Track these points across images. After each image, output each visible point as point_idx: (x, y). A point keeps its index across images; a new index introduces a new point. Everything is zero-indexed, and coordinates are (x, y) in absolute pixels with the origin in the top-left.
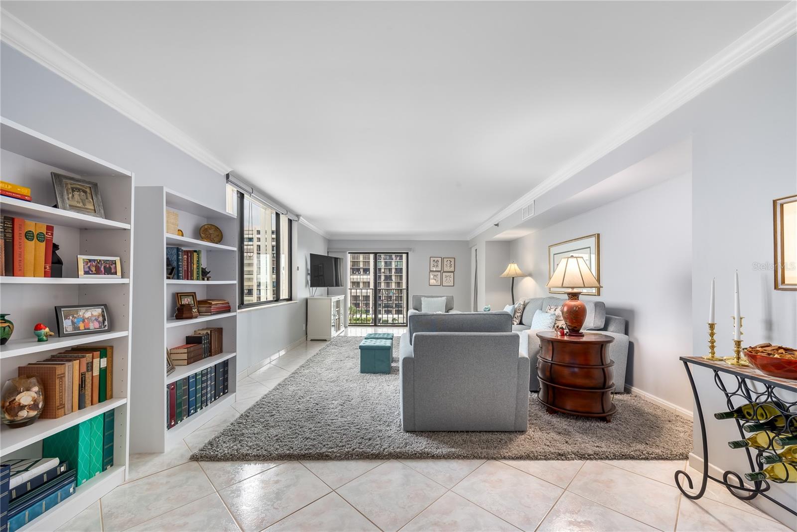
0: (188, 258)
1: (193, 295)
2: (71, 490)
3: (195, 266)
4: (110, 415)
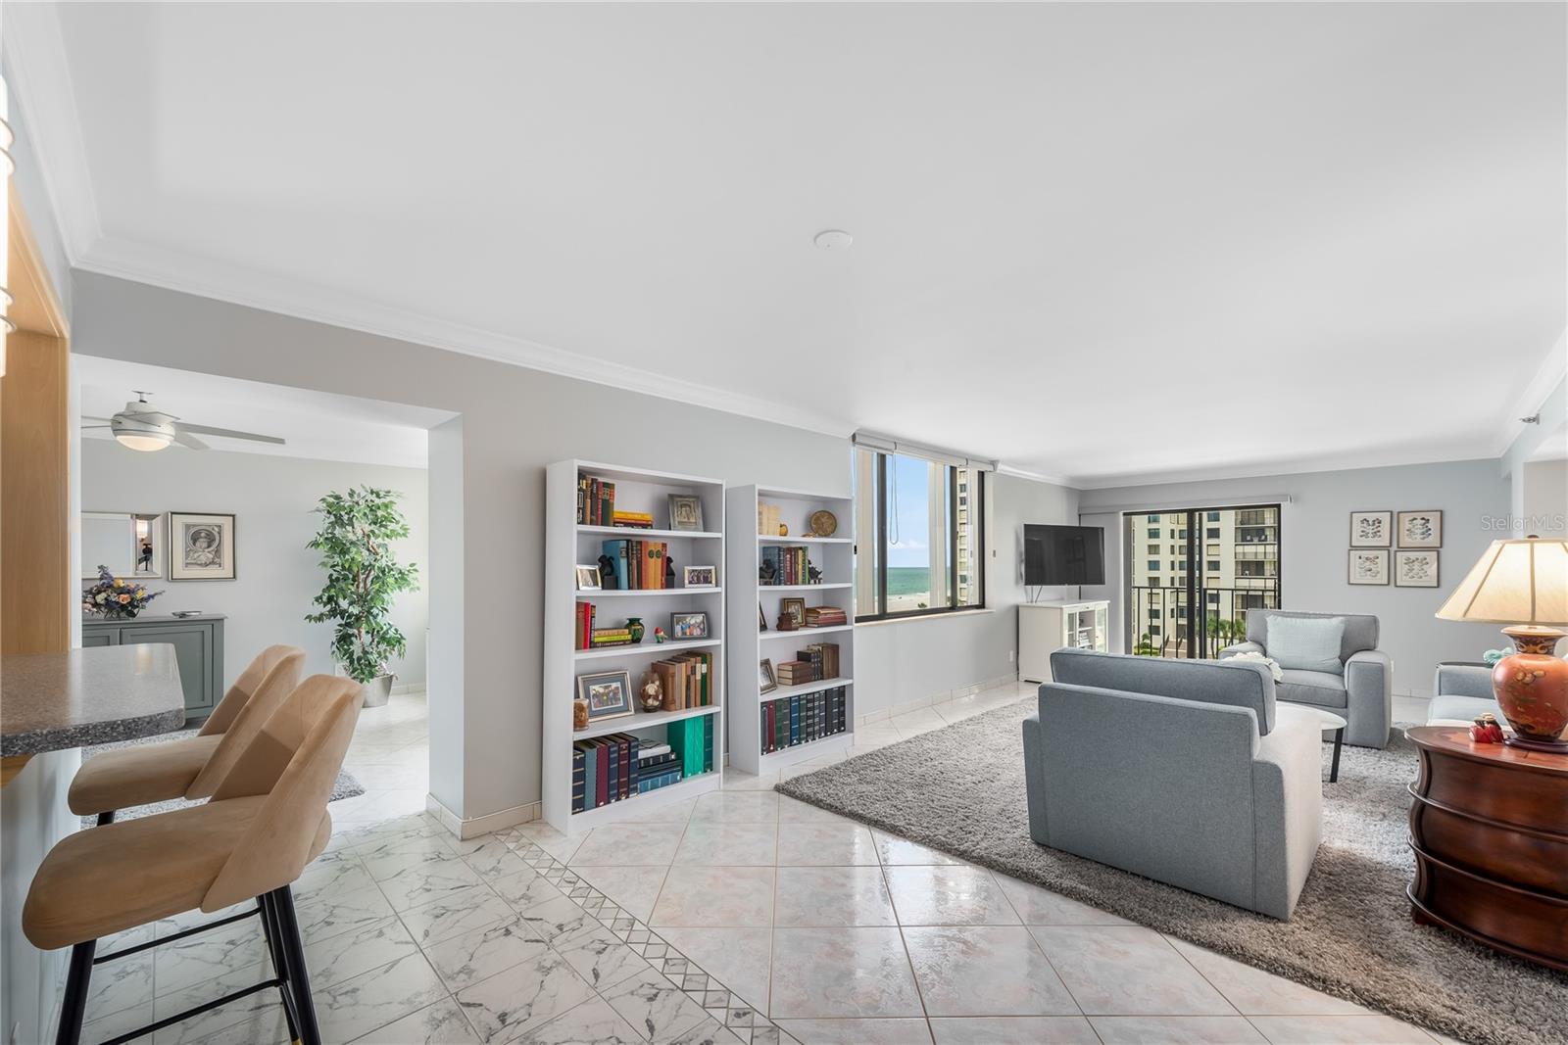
0: (791, 558)
1: (801, 601)
2: (679, 778)
3: (800, 567)
4: (709, 720)
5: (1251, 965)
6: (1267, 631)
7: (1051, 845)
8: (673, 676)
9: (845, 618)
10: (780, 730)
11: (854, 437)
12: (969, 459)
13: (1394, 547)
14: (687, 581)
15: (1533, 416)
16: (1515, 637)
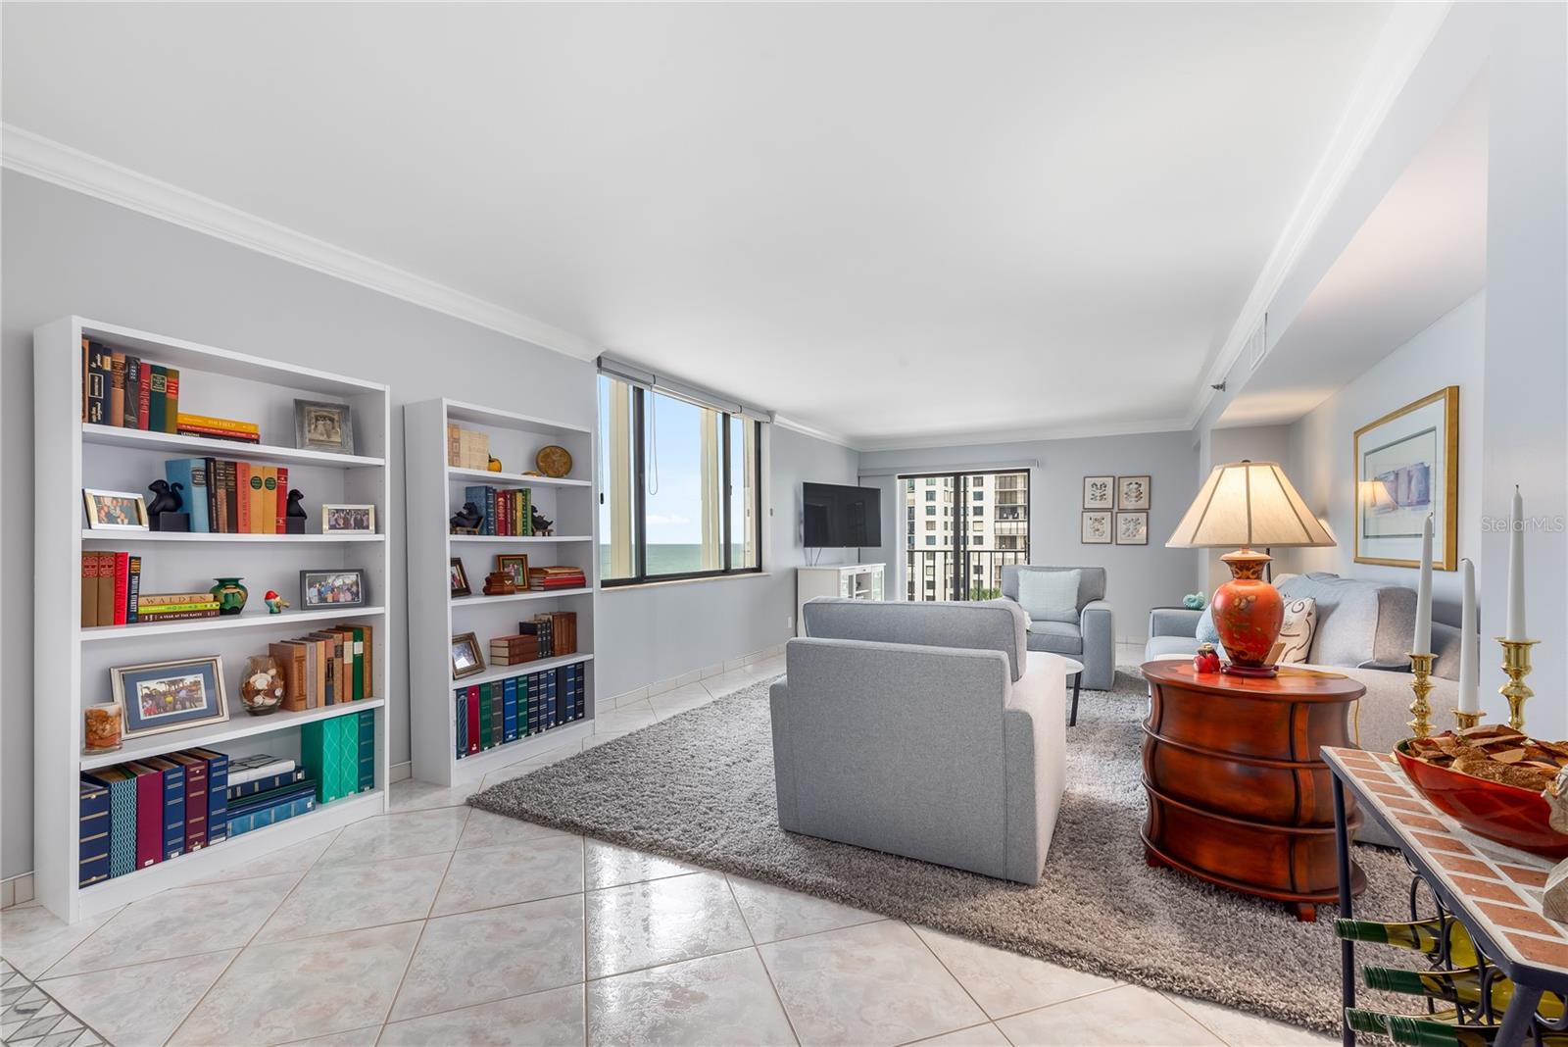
0: (505, 503)
1: (522, 559)
2: (309, 805)
3: (519, 514)
4: (368, 719)
5: (1001, 949)
6: (1018, 584)
7: (801, 831)
8: (301, 660)
9: (584, 579)
10: (489, 723)
11: (599, 360)
12: (744, 406)
13: (1116, 510)
14: (326, 526)
15: (1221, 383)
16: (1231, 563)
